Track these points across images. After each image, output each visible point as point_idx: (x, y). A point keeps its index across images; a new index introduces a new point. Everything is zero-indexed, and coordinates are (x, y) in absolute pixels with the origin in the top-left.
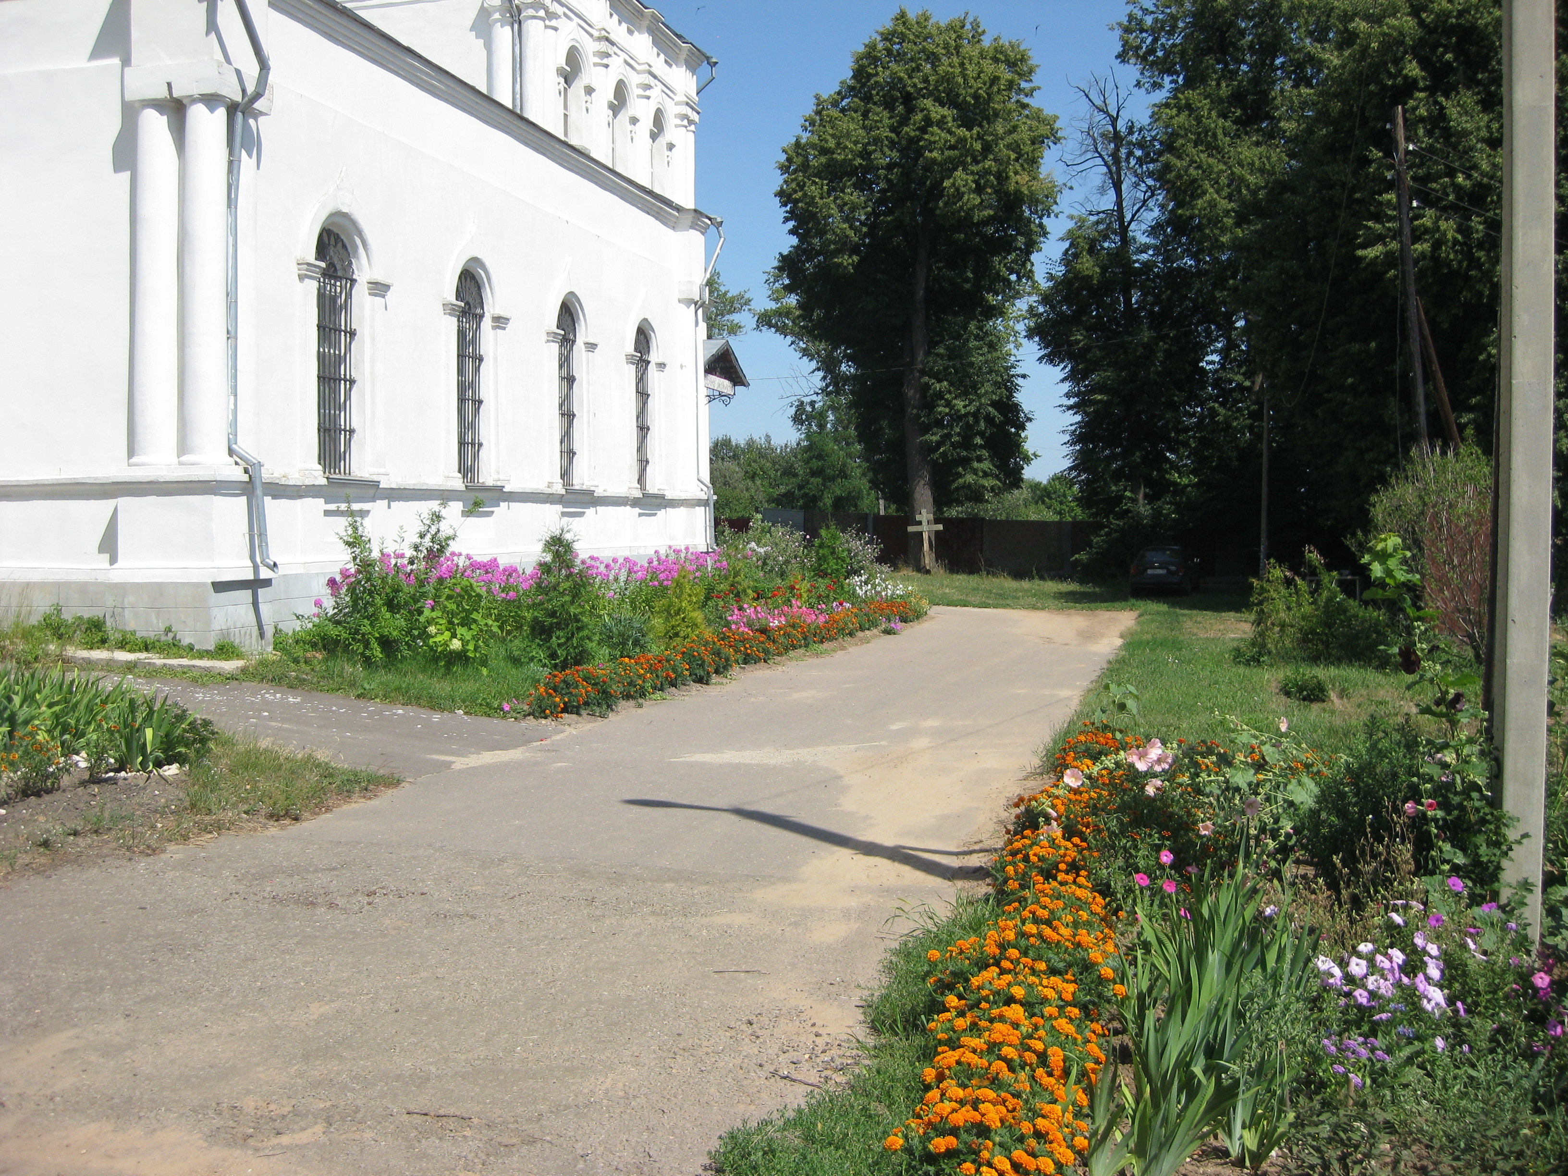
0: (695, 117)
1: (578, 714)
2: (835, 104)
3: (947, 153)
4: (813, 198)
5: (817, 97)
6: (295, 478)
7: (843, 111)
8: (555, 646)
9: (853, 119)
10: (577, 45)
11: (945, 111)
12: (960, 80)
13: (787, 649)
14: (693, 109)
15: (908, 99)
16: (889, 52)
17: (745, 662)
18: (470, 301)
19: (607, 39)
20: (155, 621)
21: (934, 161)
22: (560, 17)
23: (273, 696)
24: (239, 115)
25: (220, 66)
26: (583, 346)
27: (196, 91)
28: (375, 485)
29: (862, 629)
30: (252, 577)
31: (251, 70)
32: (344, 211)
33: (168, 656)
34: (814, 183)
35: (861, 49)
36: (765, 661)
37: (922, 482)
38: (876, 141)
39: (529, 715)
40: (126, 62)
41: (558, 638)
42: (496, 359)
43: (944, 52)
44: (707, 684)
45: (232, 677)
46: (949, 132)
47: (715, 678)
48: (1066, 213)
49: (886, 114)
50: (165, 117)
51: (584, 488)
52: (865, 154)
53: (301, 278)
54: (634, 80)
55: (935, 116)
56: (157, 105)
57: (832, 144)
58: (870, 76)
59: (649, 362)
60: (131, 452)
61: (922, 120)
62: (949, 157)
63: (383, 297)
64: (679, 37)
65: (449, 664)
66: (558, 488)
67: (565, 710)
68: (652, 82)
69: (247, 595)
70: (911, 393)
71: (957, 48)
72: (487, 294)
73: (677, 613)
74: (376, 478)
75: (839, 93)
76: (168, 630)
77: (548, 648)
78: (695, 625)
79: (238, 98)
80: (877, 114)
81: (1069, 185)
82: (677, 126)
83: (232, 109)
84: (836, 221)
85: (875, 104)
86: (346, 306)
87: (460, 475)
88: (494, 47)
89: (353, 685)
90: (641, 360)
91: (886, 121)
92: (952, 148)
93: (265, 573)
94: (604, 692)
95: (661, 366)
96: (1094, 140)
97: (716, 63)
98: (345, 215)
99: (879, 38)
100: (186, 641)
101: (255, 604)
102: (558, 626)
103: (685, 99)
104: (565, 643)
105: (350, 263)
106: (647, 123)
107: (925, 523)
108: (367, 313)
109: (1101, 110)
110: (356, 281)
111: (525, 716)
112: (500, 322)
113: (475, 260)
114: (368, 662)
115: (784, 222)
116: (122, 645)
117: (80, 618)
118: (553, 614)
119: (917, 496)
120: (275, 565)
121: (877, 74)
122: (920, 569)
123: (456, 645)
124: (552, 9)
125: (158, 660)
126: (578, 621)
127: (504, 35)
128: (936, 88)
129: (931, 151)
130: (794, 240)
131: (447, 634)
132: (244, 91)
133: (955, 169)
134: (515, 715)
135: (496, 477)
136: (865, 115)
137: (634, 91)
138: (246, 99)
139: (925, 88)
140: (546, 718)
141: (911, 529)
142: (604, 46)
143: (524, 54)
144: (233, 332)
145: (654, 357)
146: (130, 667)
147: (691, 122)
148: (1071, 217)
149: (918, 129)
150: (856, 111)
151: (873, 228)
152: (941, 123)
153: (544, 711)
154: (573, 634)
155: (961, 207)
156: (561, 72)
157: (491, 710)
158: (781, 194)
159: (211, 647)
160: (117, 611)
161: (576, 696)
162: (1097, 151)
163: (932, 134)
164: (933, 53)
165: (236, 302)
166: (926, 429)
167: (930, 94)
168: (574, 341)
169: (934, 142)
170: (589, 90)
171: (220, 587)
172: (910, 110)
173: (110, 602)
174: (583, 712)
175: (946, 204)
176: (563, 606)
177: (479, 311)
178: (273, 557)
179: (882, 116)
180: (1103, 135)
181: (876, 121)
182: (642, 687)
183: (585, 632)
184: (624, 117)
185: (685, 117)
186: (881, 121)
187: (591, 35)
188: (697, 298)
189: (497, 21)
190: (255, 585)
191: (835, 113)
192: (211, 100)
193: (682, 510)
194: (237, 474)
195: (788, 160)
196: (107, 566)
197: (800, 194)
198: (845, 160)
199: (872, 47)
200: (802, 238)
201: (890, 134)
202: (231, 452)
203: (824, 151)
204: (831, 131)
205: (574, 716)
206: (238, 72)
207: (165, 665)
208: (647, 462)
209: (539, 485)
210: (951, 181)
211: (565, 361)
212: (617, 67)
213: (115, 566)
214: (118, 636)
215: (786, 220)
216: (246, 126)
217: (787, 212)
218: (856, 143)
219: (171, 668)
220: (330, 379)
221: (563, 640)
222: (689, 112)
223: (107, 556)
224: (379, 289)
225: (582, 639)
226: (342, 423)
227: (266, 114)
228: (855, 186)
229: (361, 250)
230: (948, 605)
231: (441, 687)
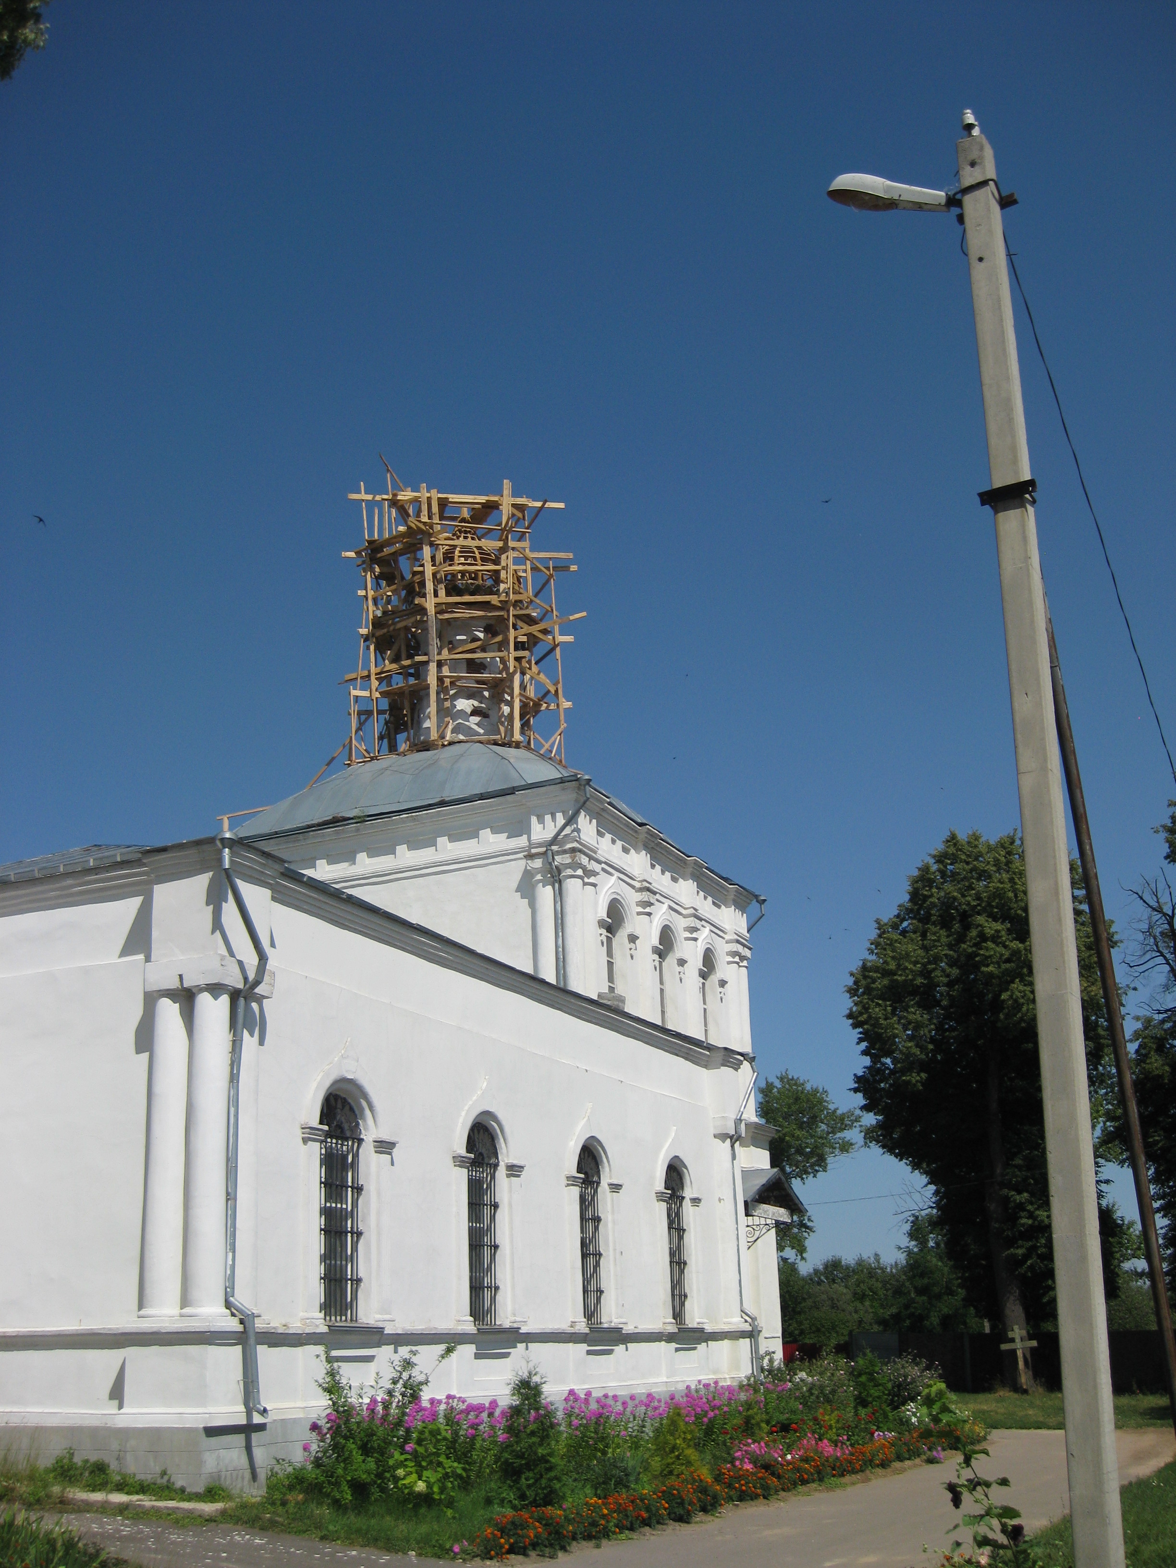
0: (747, 953)
1: (525, 1555)
2: (895, 926)
3: (1004, 966)
4: (877, 1019)
5: (878, 921)
6: (296, 1326)
7: (904, 933)
8: (524, 1487)
9: (912, 940)
10: (618, 897)
11: (997, 926)
12: (1011, 895)
13: (795, 1485)
14: (744, 945)
15: (965, 918)
16: (943, 873)
17: (741, 1499)
18: (484, 1151)
19: (648, 890)
20: (152, 1464)
21: (991, 975)
22: (598, 874)
23: (240, 1537)
24: (242, 1001)
25: (223, 958)
26: (607, 1187)
27: (202, 981)
28: (379, 1331)
29: (900, 1458)
30: (244, 1422)
31: (251, 960)
32: (349, 1077)
33: (160, 1499)
34: (878, 1005)
35: (916, 873)
36: (765, 1498)
37: (1012, 1298)
38: (936, 959)
39: (477, 1556)
40: (148, 959)
41: (527, 1479)
42: (510, 1205)
43: (994, 869)
44: (688, 1523)
45: (210, 1520)
46: (1005, 947)
47: (700, 1516)
48: (1132, 1015)
49: (943, 933)
50: (177, 1005)
51: (613, 1325)
52: (926, 973)
53: (305, 1141)
54: (680, 924)
55: (989, 932)
56: (171, 994)
57: (892, 966)
58: (926, 897)
59: (683, 1198)
60: (141, 1306)
61: (978, 936)
62: (1006, 970)
63: (390, 1154)
64: (725, 879)
65: (416, 1506)
66: (582, 1327)
67: (510, 1551)
68: (698, 924)
69: (240, 1439)
70: (992, 1206)
71: (1008, 863)
72: (501, 1144)
73: (672, 1451)
74: (380, 1325)
75: (898, 916)
76: (164, 1473)
77: (519, 1489)
78: (689, 1463)
79: (240, 985)
80: (935, 934)
81: (1132, 986)
82: (729, 963)
83: (235, 995)
84: (903, 1042)
85: (934, 924)
86: (354, 1165)
87: (472, 1319)
88: (538, 906)
89: (319, 1526)
90: (672, 1196)
91: (944, 940)
92: (1008, 961)
93: (257, 1419)
94: (557, 1533)
95: (696, 1201)
96: (1155, 938)
97: (765, 900)
98: (351, 1081)
99: (932, 861)
100: (179, 1484)
101: (249, 1448)
102: (528, 1467)
103: (736, 937)
104: (534, 1484)
105: (358, 1124)
106: (696, 962)
107: (1018, 1340)
108: (373, 1169)
109: (1154, 909)
110: (363, 1140)
111: (474, 1557)
112: (514, 1170)
113: (487, 1114)
114: (337, 1504)
115: (858, 1043)
116: (120, 1487)
117: (87, 1461)
118: (521, 1456)
119: (1008, 1312)
120: (265, 1410)
121: (932, 896)
122: (1017, 1388)
123: (421, 1486)
124: (589, 867)
125: (147, 1501)
126: (547, 1461)
127: (546, 894)
128: (989, 904)
129: (988, 966)
130: (867, 1061)
131: (414, 1476)
132: (246, 979)
133: (1013, 982)
134: (464, 1556)
135: (513, 1319)
136: (924, 935)
137: (681, 934)
138: (247, 986)
139: (979, 905)
140: (491, 1558)
141: (1004, 1347)
142: (645, 896)
143: (564, 910)
144: (232, 1195)
145: (688, 1193)
146: (122, 1509)
147: (743, 958)
148: (1137, 1018)
149: (975, 945)
150: (915, 932)
151: (939, 1044)
152: (995, 938)
153: (489, 1552)
154: (541, 1476)
155: (1022, 1019)
156: (601, 923)
157: (442, 1552)
158: (850, 1016)
159: (200, 1489)
160: (122, 1454)
161: (523, 1537)
162: (1159, 951)
163: (987, 949)
164: (985, 871)
165: (236, 1166)
166: (1011, 1243)
167: (984, 910)
168: (598, 1183)
169: (990, 957)
170: (633, 938)
171: (212, 1432)
172: (967, 927)
173: (115, 1446)
174: (533, 1554)
175: (1008, 1016)
176: (530, 1447)
177: (493, 1161)
178: (265, 1403)
179: (940, 936)
180: (1162, 933)
181: (934, 941)
182: (605, 1528)
183: (552, 1474)
184: (671, 961)
185: (735, 954)
186: (938, 941)
187: (633, 887)
188: (732, 1132)
189: (539, 881)
190: (248, 1430)
191: (895, 936)
192: (215, 989)
193: (726, 1342)
194: (233, 1325)
195: (855, 983)
196: (115, 1411)
197: (865, 1016)
198: (905, 980)
199: (925, 869)
200: (875, 1059)
201: (948, 952)
202: (228, 1305)
203: (886, 973)
204: (891, 954)
205: (521, 1557)
206: (240, 963)
207: (153, 1507)
208: (686, 1296)
209: (562, 1325)
210: (1009, 993)
211: (587, 1204)
212: (661, 914)
213: (122, 1411)
214: (117, 1478)
215: (861, 1040)
216: (248, 1009)
217: (860, 1033)
218: (915, 963)
219: (157, 1510)
220: (336, 1233)
221: (531, 1482)
222: (740, 948)
223: (116, 1402)
224: (385, 1147)
225: (551, 1480)
226: (349, 1273)
227: (268, 998)
228: (919, 1005)
229: (368, 1112)
230: (1021, 1428)
231: (402, 1528)
